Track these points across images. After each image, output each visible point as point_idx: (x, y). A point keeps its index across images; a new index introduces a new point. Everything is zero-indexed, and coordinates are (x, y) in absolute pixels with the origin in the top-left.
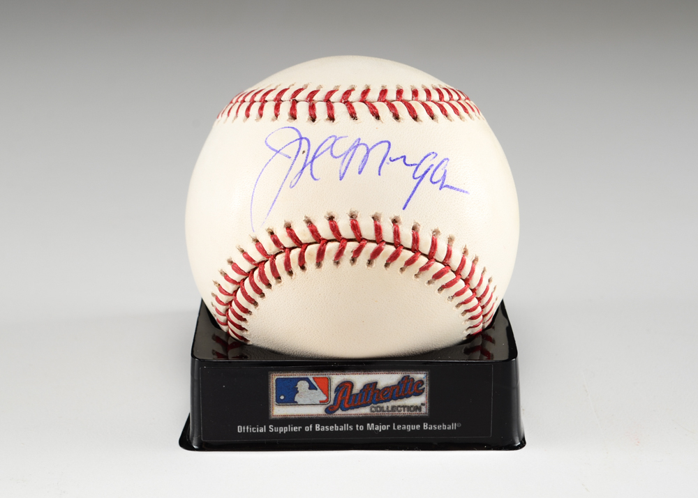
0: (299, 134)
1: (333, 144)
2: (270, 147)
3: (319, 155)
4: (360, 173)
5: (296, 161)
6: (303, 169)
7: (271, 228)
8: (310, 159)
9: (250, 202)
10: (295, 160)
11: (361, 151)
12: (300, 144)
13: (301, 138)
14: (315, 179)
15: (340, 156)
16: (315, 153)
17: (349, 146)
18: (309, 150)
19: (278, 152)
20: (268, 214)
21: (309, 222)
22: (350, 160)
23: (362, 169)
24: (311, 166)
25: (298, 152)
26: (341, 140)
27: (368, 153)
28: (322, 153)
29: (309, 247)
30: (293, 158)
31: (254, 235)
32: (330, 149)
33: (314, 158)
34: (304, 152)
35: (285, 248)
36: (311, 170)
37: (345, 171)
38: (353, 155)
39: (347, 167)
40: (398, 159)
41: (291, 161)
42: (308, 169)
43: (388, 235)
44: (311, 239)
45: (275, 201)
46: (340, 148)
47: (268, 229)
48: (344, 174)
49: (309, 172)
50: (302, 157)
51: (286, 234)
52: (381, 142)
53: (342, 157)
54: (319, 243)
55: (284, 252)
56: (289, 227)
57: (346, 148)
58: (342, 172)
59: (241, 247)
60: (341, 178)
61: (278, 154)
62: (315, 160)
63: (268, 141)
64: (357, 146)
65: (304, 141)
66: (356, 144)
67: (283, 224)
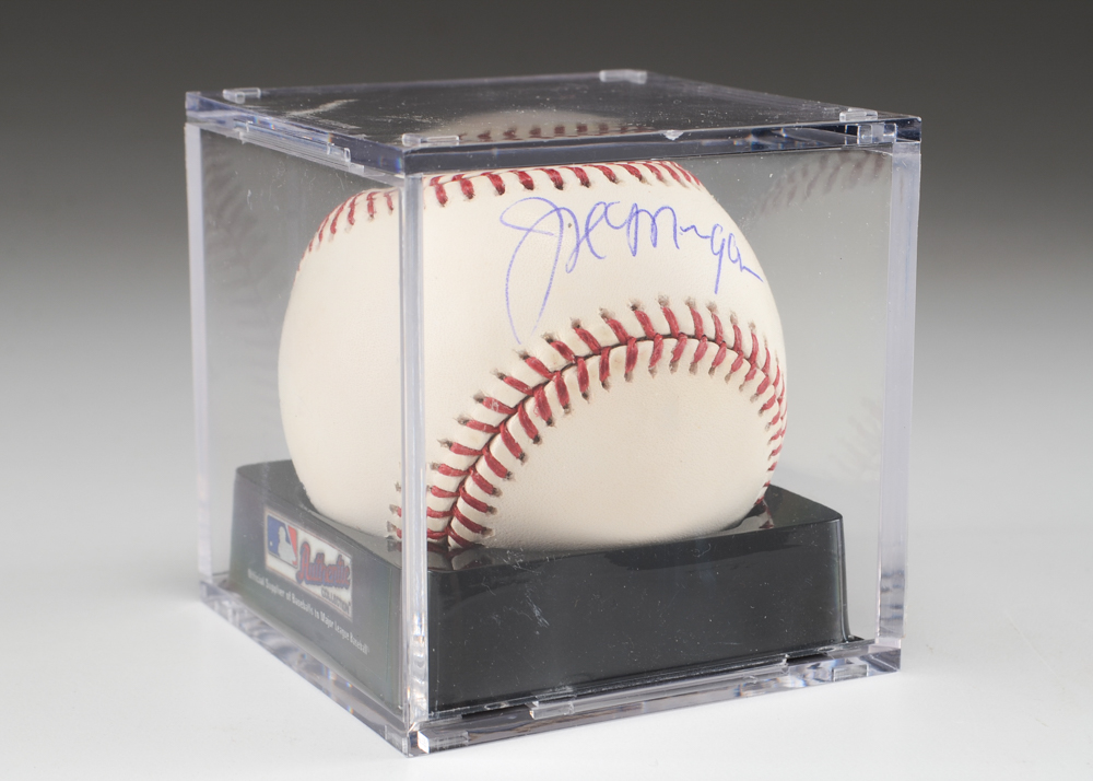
0: (553, 205)
1: (606, 213)
2: (513, 227)
3: (593, 227)
4: (655, 245)
5: (563, 238)
6: (578, 245)
7: (549, 332)
8: (582, 233)
9: (505, 302)
10: (561, 236)
11: (644, 220)
12: (560, 216)
13: (557, 209)
14: (599, 258)
15: (622, 226)
16: (587, 225)
17: (628, 214)
18: (576, 222)
19: (529, 230)
20: (540, 314)
21: (607, 316)
22: (636, 233)
23: (656, 239)
24: (588, 241)
25: (562, 226)
26: (612, 206)
27: (654, 221)
28: (596, 224)
29: (613, 352)
30: (558, 235)
31: (520, 348)
32: (604, 219)
33: (587, 231)
34: (570, 226)
35: (577, 358)
36: (590, 246)
37: (636, 243)
38: (637, 223)
39: (636, 239)
40: (688, 229)
41: (556, 240)
42: (584, 244)
44: (614, 339)
45: (548, 293)
46: (619, 215)
47: (545, 335)
48: (635, 247)
49: (589, 249)
50: (570, 233)
51: (577, 336)
52: (663, 208)
53: (625, 227)
54: (626, 344)
55: (576, 364)
56: (577, 326)
57: (626, 216)
58: (633, 245)
59: (500, 371)
60: (634, 254)
61: (531, 233)
62: (591, 234)
63: (506, 219)
64: (637, 212)
65: (563, 212)
66: (635, 210)
67: (569, 324)
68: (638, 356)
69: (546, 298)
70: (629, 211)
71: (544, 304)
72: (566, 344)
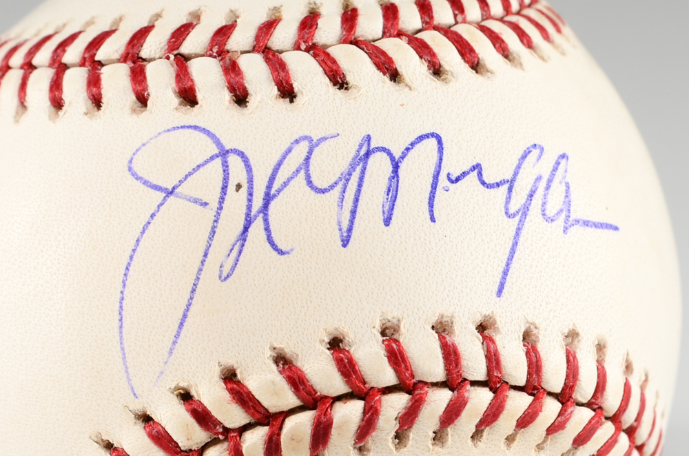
0: (218, 143)
1: (308, 159)
2: (145, 183)
3: (279, 191)
4: (387, 221)
5: (223, 212)
6: (246, 229)
7: (183, 384)
8: (258, 202)
9: (117, 324)
10: (221, 208)
11: (379, 166)
12: (225, 166)
13: (224, 153)
14: (281, 252)
15: (332, 187)
16: (269, 187)
17: (349, 159)
18: (250, 181)
19: (170, 193)
20: (171, 352)
21: (283, 361)
22: (356, 200)
23: (392, 208)
24: (266, 221)
25: (224, 188)
26: (323, 145)
27: (396, 167)
28: (285, 184)
29: (290, 423)
30: (215, 205)
31: (138, 406)
32: (302, 173)
33: (268, 199)
34: (239, 187)
35: (227, 431)
36: (267, 229)
37: (352, 221)
38: (361, 179)
39: (354, 213)
40: (464, 174)
41: (210, 213)
42: (257, 227)
43: (474, 365)
44: (292, 400)
45: (185, 316)
46: (328, 165)
47: (177, 388)
48: (350, 230)
49: (263, 235)
50: (236, 203)
51: (227, 395)
52: (421, 138)
53: (338, 189)
54: (314, 408)
55: (226, 439)
56: (230, 377)
57: (343, 165)
58: (345, 226)
59: (105, 438)
60: (345, 242)
61: (172, 198)
62: (273, 206)
63: (137, 167)
64: (367, 155)
65: (234, 160)
66: (363, 152)
67: (216, 373)
68: (334, 431)
69: (181, 325)
70: (352, 154)
71: (177, 336)
72: (209, 407)
